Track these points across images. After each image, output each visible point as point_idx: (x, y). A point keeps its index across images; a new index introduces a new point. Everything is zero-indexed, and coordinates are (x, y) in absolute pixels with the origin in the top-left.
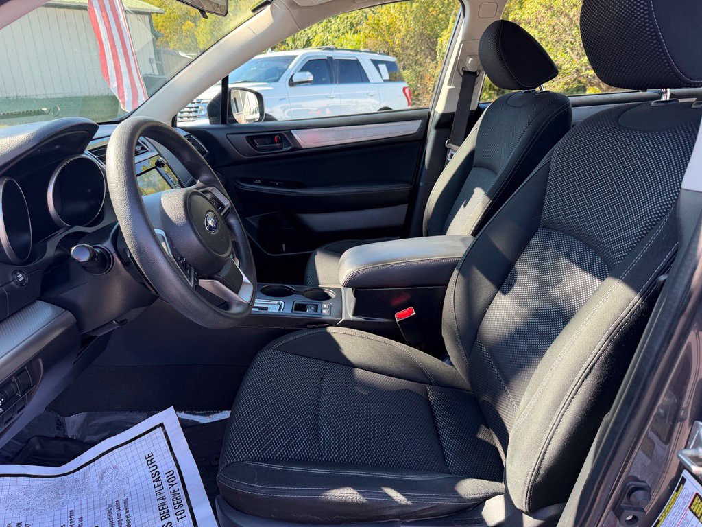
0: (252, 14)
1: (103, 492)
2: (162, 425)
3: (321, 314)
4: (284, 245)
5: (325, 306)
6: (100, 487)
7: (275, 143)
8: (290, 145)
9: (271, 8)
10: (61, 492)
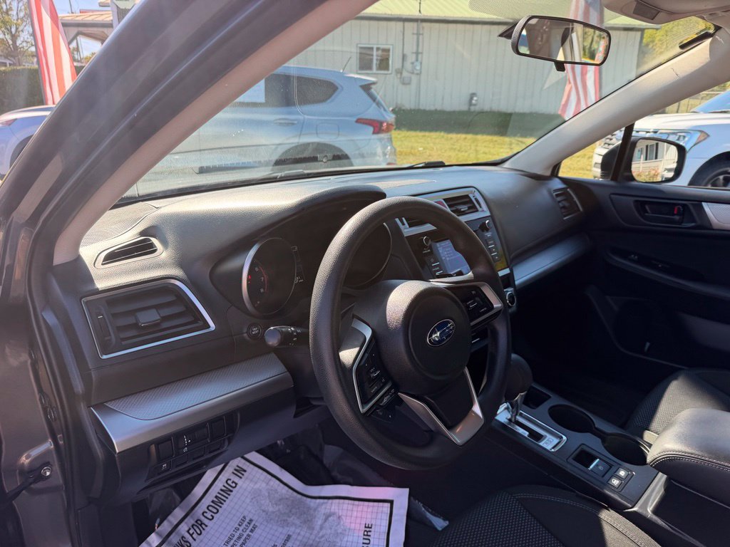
0: (679, 50)
1: (321, 534)
2: (391, 502)
3: (607, 484)
4: (648, 344)
5: (622, 473)
6: (321, 528)
7: (674, 215)
8: (694, 221)
9: (711, 43)
10: (294, 511)
